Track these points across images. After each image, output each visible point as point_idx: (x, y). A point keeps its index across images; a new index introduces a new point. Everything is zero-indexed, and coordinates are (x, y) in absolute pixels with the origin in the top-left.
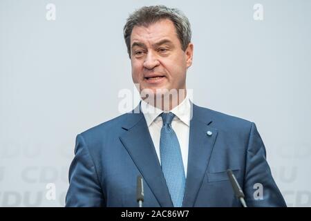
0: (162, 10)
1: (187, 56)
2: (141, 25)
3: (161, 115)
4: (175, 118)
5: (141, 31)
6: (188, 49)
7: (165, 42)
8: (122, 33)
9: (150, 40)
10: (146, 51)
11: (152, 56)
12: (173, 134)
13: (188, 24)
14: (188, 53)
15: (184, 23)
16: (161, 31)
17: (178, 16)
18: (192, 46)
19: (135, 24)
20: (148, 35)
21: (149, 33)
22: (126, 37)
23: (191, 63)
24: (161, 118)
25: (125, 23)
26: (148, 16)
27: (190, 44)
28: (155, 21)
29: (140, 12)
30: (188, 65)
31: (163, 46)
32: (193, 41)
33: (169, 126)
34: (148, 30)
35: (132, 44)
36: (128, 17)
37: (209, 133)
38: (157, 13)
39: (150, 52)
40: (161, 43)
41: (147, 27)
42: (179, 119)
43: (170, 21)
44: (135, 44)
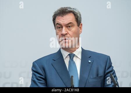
0: (69, 9)
1: (79, 29)
2: (60, 15)
3: (69, 55)
4: (75, 56)
5: (60, 18)
6: (80, 26)
7: (70, 23)
8: (52, 19)
9: (64, 23)
10: (62, 27)
11: (65, 30)
12: (74, 63)
13: (80, 15)
14: (80, 28)
15: (78, 15)
16: (69, 18)
17: (76, 12)
18: (82, 24)
19: (57, 15)
20: (63, 20)
21: (63, 19)
22: (53, 20)
23: (81, 32)
24: (69, 56)
25: (53, 14)
26: (63, 12)
27: (81, 24)
28: (66, 14)
29: (60, 10)
30: (80, 33)
31: (69, 25)
32: (82, 22)
33: (72, 60)
34: (63, 18)
35: (56, 24)
36: (54, 12)
37: (90, 61)
38: (67, 11)
39: (64, 28)
40: (69, 24)
41: (63, 17)
42: (77, 56)
43: (72, 14)
44: (57, 24)
